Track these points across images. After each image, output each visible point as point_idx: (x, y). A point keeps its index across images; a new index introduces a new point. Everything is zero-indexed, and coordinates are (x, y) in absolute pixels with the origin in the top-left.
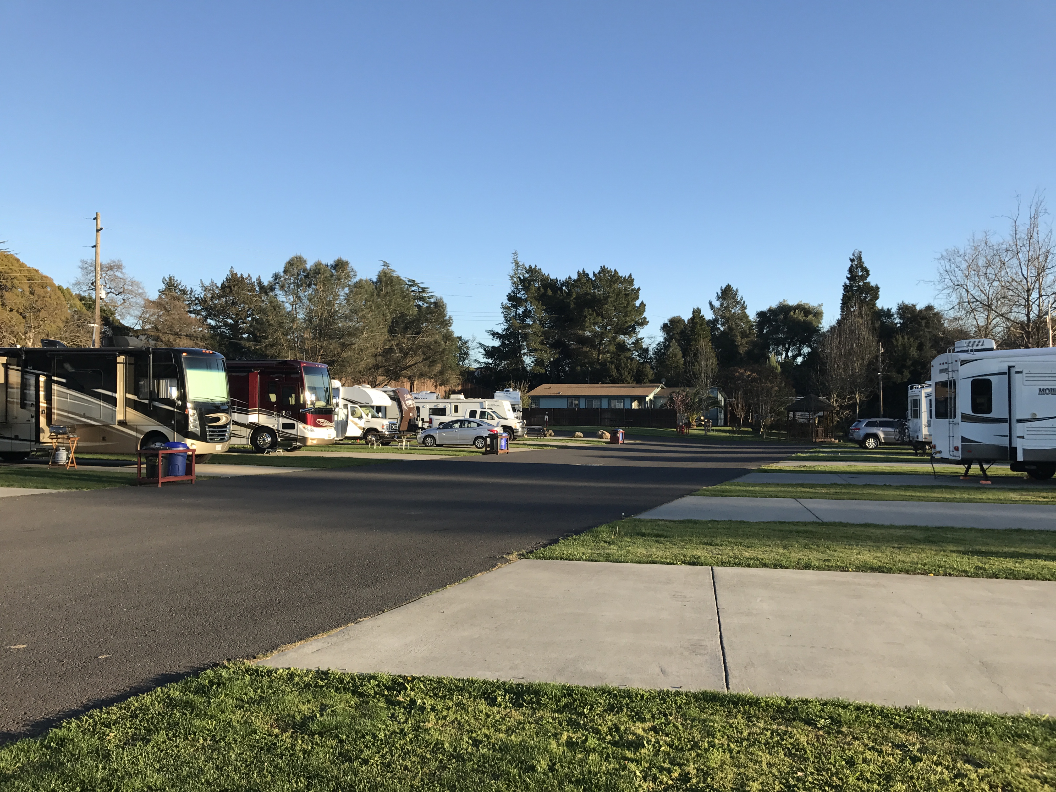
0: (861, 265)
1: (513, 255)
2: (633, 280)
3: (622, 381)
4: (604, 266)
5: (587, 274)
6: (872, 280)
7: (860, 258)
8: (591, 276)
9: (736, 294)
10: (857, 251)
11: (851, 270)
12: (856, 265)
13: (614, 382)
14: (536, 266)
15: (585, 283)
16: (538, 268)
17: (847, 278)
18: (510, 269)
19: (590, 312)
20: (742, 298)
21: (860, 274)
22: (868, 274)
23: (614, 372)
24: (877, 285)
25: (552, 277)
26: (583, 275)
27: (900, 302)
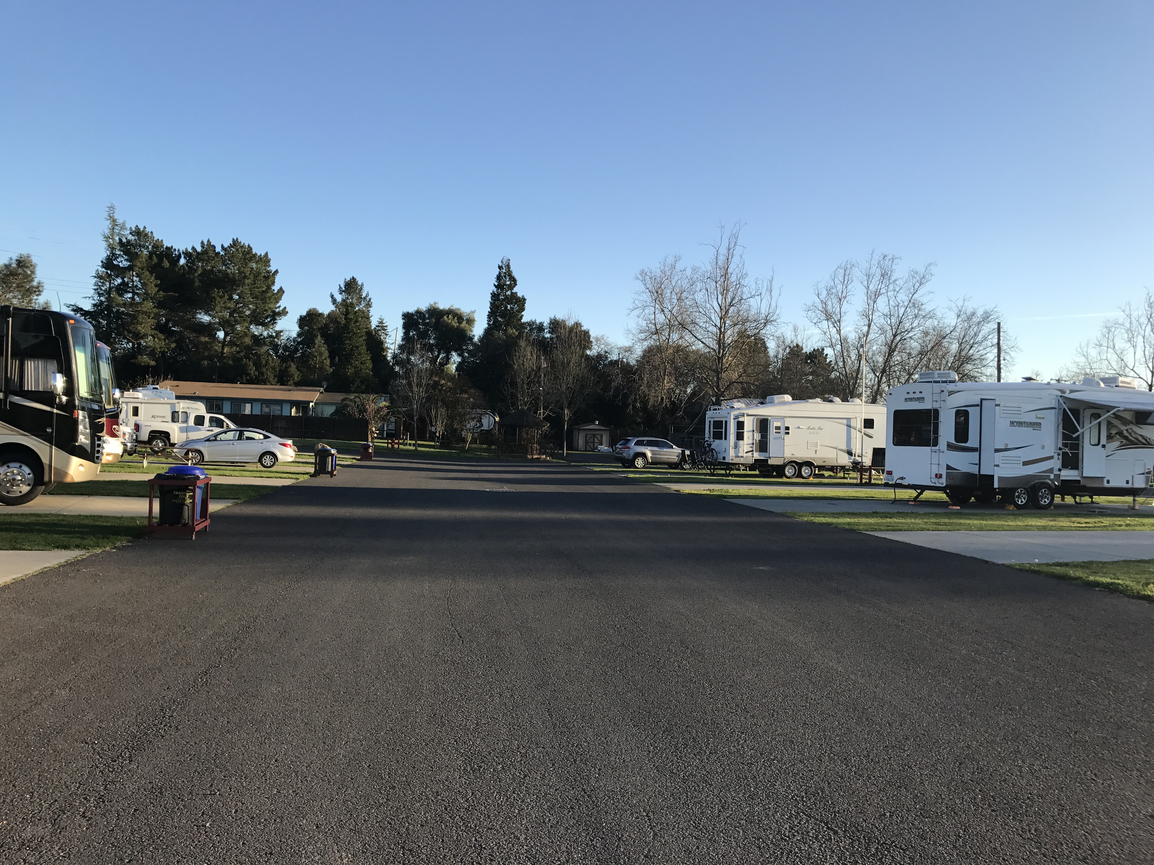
0: (509, 274)
1: (107, 209)
2: (269, 261)
3: (264, 382)
4: (237, 239)
5: (214, 247)
6: (519, 290)
7: (508, 266)
8: (218, 249)
9: (361, 289)
10: (505, 259)
11: (499, 278)
12: (505, 273)
13: (250, 382)
14: (145, 228)
15: (214, 258)
16: (147, 230)
17: (495, 285)
18: (105, 226)
19: (221, 294)
20: (367, 295)
21: (508, 283)
22: (515, 284)
23: (252, 370)
24: (523, 296)
25: (167, 244)
26: (208, 249)
27: (553, 317)
